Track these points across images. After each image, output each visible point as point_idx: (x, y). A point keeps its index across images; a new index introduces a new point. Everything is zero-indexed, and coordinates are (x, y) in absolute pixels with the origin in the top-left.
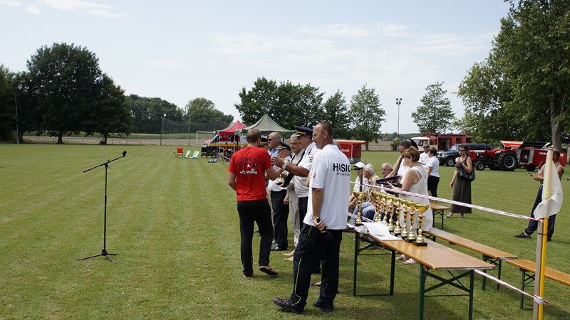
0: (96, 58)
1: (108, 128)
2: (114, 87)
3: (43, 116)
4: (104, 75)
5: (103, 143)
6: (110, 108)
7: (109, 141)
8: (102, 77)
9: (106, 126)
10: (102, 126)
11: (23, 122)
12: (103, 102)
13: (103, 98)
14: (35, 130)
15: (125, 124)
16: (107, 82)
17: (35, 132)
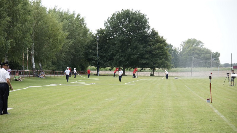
0: (147, 18)
1: (157, 65)
2: (160, 36)
3: (115, 57)
4: (153, 29)
5: (152, 75)
6: (158, 52)
7: (155, 74)
8: (151, 31)
9: (155, 64)
10: (152, 64)
11: (102, 62)
12: (153, 47)
13: (153, 45)
14: (109, 67)
15: (167, 62)
16: (154, 33)
17: (108, 68)
